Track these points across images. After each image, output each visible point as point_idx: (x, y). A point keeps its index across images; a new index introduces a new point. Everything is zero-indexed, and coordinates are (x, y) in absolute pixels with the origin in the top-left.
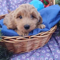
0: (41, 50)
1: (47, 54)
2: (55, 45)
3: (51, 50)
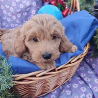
0: (70, 85)
1: (82, 89)
2: (89, 72)
3: (85, 82)
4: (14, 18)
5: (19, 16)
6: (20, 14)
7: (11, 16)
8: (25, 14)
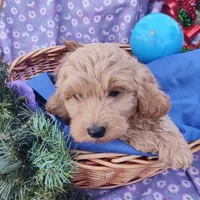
4: (86, 21)
5: (97, 19)
6: (99, 17)
7: (80, 16)
8: (110, 19)
